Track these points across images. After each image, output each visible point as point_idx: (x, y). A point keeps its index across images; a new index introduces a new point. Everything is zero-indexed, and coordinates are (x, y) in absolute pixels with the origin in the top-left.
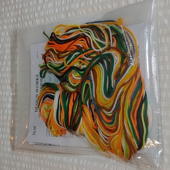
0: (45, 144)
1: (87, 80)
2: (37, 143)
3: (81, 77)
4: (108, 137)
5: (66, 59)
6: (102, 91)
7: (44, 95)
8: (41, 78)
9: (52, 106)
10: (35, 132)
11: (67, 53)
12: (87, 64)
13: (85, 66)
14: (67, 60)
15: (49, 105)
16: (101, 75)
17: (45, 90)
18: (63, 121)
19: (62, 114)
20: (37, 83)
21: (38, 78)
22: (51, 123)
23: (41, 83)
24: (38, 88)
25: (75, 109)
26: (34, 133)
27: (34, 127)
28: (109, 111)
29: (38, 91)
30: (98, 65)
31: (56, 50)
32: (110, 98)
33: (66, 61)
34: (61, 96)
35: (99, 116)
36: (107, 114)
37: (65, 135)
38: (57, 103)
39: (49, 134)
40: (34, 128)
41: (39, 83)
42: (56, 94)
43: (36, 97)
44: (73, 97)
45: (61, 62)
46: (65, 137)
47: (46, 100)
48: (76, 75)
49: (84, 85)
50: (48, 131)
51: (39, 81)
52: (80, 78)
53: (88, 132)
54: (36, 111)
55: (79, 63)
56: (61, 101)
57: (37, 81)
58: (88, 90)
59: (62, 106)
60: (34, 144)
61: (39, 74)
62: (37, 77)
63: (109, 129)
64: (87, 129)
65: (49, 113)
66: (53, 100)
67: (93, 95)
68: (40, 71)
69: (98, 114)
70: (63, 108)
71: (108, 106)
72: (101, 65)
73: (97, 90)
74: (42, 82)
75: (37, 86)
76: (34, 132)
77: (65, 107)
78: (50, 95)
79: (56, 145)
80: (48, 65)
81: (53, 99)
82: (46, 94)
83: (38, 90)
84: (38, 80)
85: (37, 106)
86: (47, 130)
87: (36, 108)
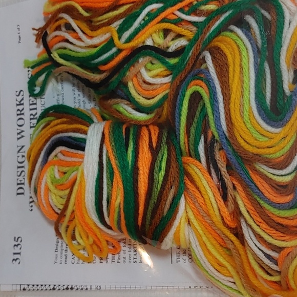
0: (52, 287)
1: (193, 82)
2: (26, 287)
3: (171, 76)
4: (279, 249)
5: (116, 29)
6: (250, 108)
7: (47, 141)
8: (32, 99)
9: (77, 170)
10: (19, 254)
11: (122, 10)
12: (191, 35)
13: (182, 42)
14: (121, 31)
15: (65, 169)
16: (245, 60)
17: (51, 127)
18: (119, 212)
19: (114, 190)
20: (19, 112)
21: (23, 99)
22: (76, 221)
23: (34, 112)
24: (22, 128)
25: (160, 170)
26: (16, 256)
27: (16, 239)
28: (281, 169)
29: (23, 136)
30: (228, 33)
31: (82, 7)
32: (283, 125)
33: (118, 33)
34: (107, 136)
35: (246, 187)
36: (274, 178)
37: (117, 256)
38: (96, 159)
39: (64, 257)
40: (16, 243)
41: (27, 113)
42: (89, 133)
43: (18, 152)
44: (147, 136)
45: (100, 38)
46: (116, 260)
47: (56, 156)
48: (155, 72)
49: (184, 96)
50: (62, 246)
51: (27, 106)
52: (167, 80)
53: (204, 238)
54: (18, 194)
55: (162, 34)
56: (110, 151)
57: (20, 107)
58: (199, 109)
59: (114, 166)
60: (16, 291)
61: (25, 87)
62: (19, 98)
63: (282, 225)
64: (201, 232)
65: (67, 192)
66: (80, 152)
67: (218, 125)
68: (28, 80)
69: (241, 181)
70: (116, 171)
71: (278, 154)
72: (239, 31)
73: (232, 105)
74: (36, 109)
75: (20, 122)
76: (14, 254)
77: (123, 167)
78: (70, 137)
79: (89, 287)
80: (55, 55)
81: (83, 149)
82: (53, 138)
83: (22, 134)
84: (23, 104)
85: (21, 178)
86: (57, 245)
87: (18, 184)
